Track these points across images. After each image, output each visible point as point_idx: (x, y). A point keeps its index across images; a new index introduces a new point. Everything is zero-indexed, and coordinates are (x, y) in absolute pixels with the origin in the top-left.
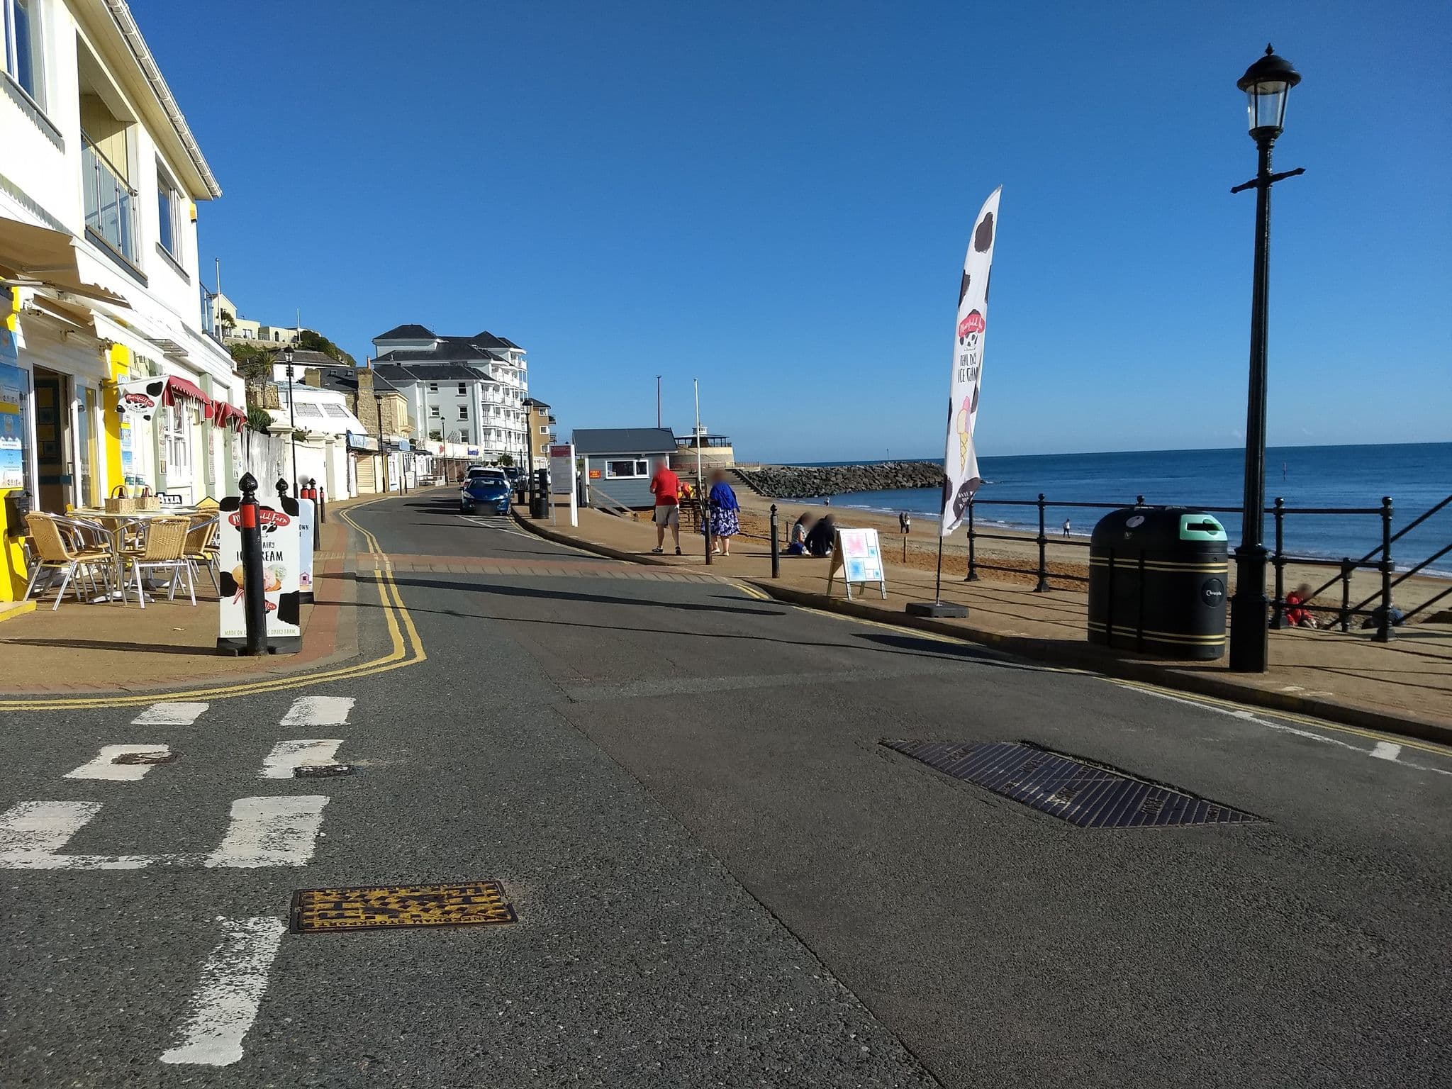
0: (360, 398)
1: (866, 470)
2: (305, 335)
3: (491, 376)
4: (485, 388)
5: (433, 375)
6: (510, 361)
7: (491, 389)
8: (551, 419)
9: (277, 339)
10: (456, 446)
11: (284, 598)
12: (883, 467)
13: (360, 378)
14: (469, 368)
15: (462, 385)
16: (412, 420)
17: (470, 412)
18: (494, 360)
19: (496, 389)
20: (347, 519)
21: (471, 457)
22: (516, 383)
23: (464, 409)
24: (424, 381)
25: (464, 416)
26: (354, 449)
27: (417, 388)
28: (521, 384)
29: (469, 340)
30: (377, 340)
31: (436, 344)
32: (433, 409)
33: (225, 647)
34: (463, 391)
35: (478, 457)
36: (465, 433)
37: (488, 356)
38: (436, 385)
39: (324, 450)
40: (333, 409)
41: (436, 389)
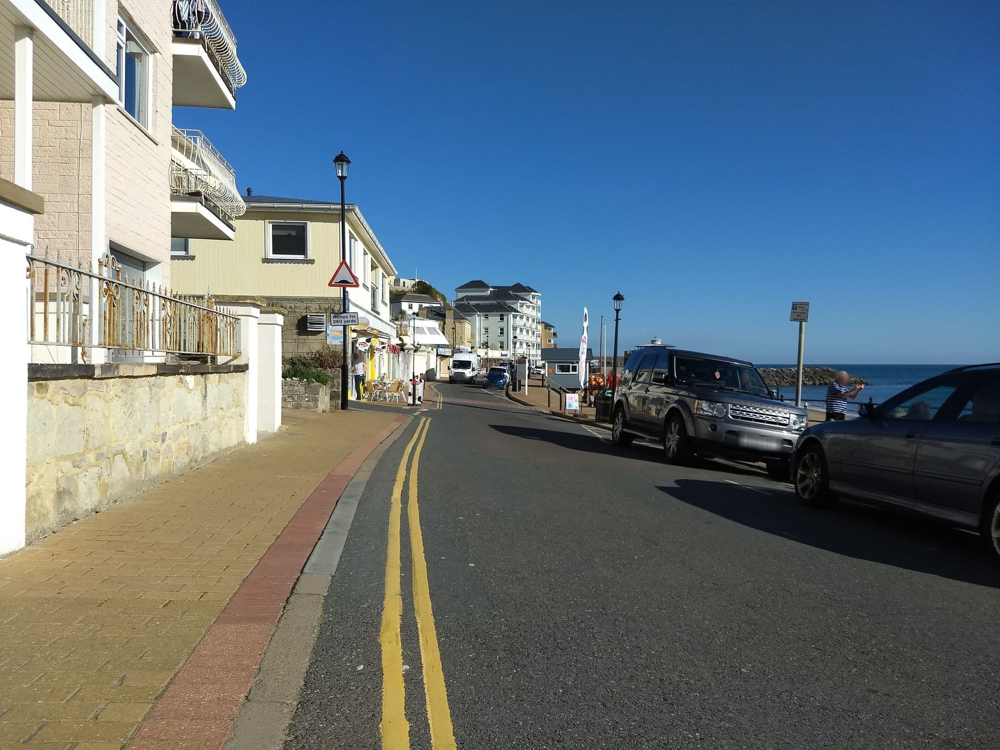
0: (446, 323)
1: (777, 371)
2: (420, 283)
3: (519, 310)
4: (515, 317)
5: (485, 311)
6: (531, 301)
7: (518, 317)
8: (555, 334)
9: (404, 286)
10: (495, 351)
11: (419, 397)
12: (791, 370)
13: (447, 312)
14: (507, 306)
15: (502, 315)
16: (473, 336)
17: (505, 331)
18: (521, 300)
19: (521, 317)
20: (434, 388)
21: (503, 357)
22: (534, 313)
23: (502, 329)
24: (481, 313)
25: (502, 333)
26: (440, 355)
27: (477, 317)
28: (537, 313)
29: (508, 288)
30: (458, 290)
31: (489, 292)
32: (485, 329)
33: (409, 405)
34: (502, 319)
35: (507, 357)
36: (502, 343)
37: (518, 298)
38: (487, 315)
39: (426, 356)
40: (432, 330)
41: (488, 318)
